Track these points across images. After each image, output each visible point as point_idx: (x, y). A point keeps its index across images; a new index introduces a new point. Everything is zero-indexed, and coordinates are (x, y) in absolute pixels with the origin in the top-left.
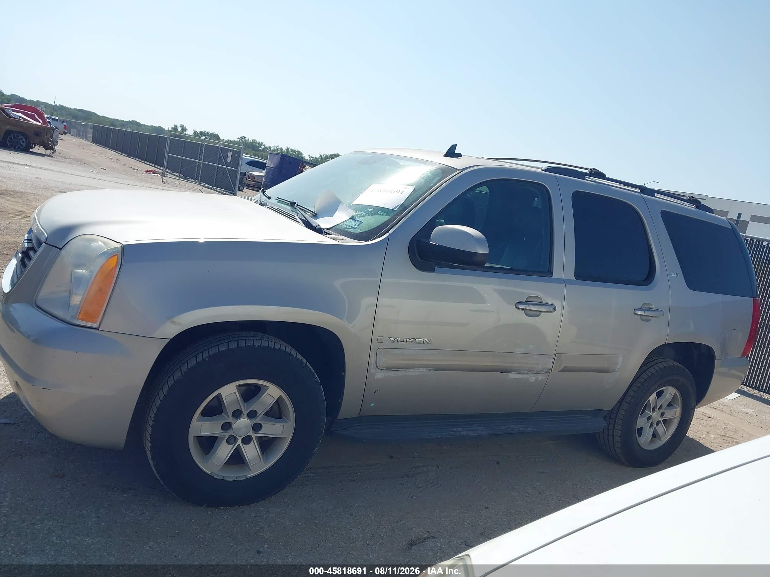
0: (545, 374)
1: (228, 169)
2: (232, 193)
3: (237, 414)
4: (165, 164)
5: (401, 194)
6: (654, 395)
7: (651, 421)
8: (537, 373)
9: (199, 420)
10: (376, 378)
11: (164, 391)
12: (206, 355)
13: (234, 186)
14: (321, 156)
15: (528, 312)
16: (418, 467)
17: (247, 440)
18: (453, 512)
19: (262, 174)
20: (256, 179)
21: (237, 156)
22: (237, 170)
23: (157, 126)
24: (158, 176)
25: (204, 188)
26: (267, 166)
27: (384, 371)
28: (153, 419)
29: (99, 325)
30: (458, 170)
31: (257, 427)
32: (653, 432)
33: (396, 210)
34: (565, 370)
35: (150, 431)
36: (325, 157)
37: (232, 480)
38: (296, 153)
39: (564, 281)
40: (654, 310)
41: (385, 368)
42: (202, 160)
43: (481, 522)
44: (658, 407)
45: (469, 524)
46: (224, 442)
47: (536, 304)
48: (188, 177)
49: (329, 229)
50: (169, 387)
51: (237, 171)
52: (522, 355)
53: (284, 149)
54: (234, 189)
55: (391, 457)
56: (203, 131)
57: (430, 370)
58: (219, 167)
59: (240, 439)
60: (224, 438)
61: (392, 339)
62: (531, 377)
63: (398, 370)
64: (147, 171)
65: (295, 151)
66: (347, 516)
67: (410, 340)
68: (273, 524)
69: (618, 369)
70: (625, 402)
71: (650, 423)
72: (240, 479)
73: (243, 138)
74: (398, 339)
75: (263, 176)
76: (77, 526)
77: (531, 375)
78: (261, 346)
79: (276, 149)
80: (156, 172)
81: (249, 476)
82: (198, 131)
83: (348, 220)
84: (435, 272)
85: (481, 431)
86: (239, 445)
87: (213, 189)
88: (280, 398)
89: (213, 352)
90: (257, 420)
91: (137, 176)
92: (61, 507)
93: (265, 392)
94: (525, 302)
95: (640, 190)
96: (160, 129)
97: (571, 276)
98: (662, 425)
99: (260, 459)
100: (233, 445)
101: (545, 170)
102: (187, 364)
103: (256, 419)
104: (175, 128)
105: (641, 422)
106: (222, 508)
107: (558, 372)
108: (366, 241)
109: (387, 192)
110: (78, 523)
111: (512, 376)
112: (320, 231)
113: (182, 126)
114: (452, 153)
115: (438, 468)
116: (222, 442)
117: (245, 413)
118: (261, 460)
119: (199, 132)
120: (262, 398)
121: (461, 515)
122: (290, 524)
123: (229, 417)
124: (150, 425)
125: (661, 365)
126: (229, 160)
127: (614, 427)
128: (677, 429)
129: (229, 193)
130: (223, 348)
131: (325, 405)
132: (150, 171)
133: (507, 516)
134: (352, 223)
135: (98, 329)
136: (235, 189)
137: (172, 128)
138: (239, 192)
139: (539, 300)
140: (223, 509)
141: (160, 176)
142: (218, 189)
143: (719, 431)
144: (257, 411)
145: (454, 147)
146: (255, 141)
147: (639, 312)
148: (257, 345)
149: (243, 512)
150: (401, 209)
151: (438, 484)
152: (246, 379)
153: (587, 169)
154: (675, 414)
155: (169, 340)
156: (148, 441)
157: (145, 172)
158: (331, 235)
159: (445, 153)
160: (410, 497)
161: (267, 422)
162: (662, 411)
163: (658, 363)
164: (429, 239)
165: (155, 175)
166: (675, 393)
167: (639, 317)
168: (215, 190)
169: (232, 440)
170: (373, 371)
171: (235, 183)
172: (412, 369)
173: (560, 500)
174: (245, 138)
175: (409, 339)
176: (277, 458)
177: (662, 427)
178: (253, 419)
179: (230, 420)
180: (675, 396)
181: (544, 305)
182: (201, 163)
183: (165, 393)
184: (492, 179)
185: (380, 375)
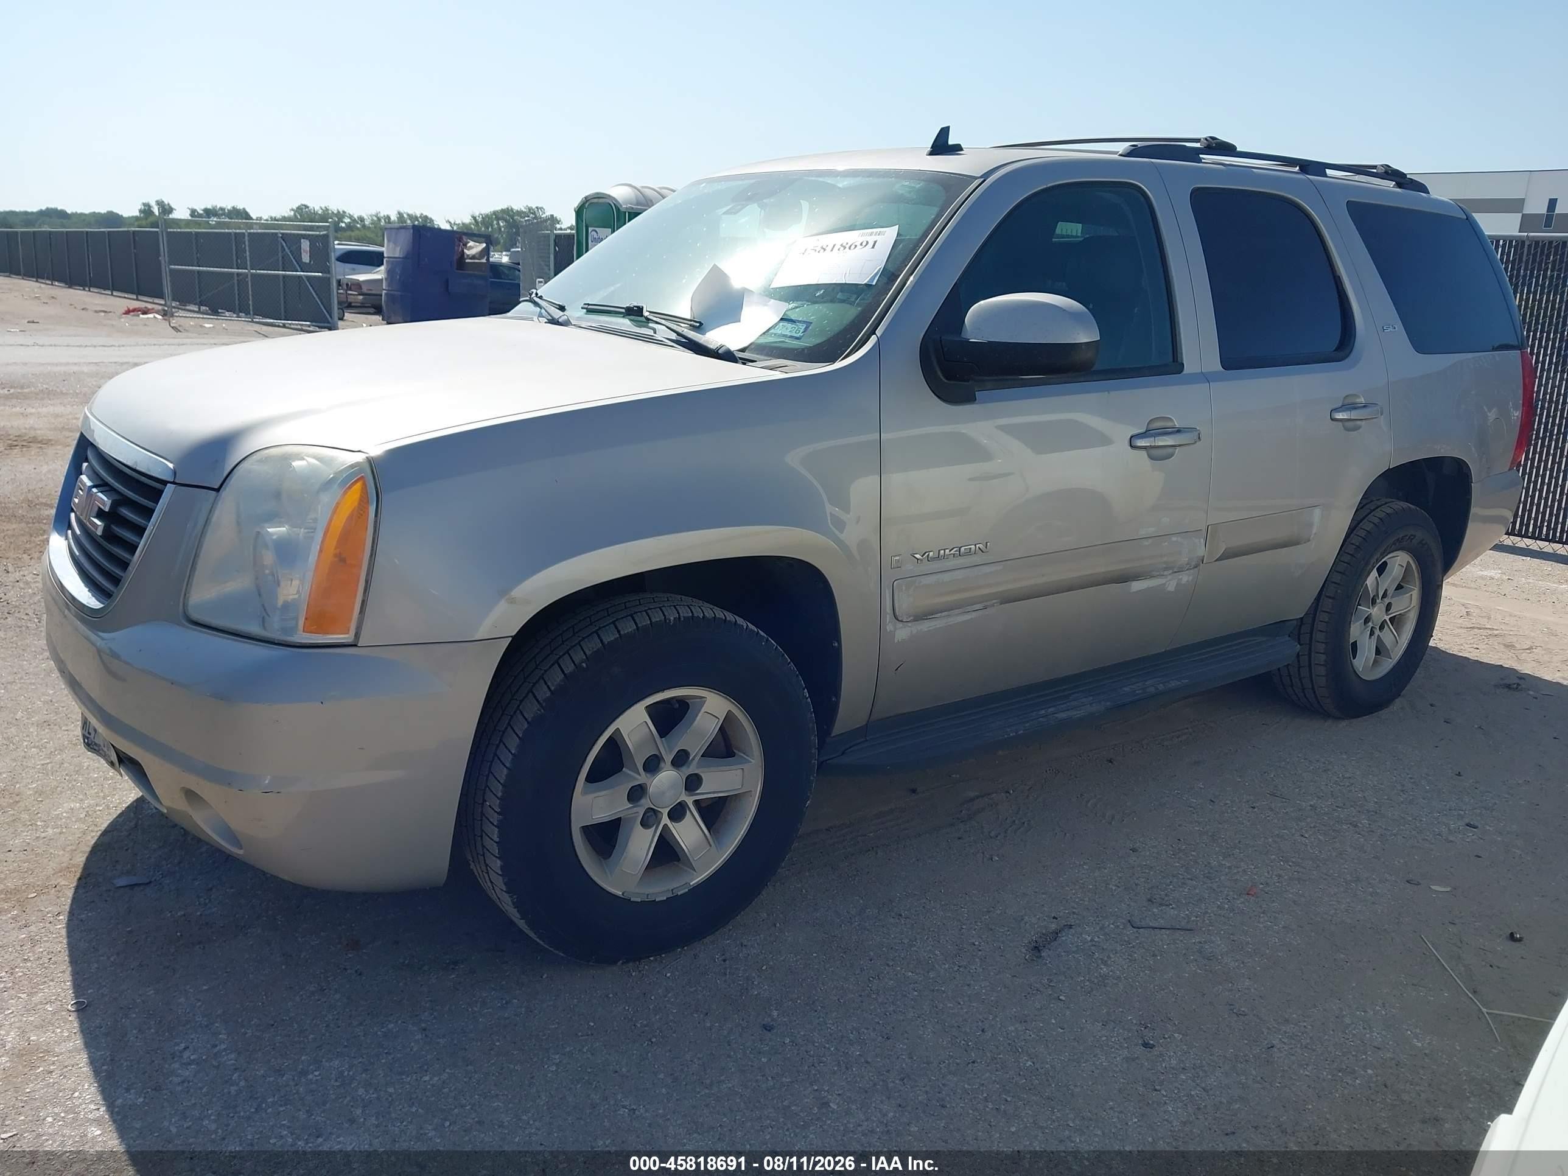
0: (1192, 571)
1: (307, 277)
2: (325, 328)
3: (653, 765)
4: (167, 290)
5: (873, 247)
6: (1374, 573)
7: (1370, 624)
8: (1180, 570)
9: (585, 792)
10: (896, 641)
11: (509, 747)
12: (579, 657)
13: (328, 312)
14: (474, 218)
15: (1154, 452)
16: (972, 800)
17: (677, 813)
18: (1079, 871)
19: (379, 274)
20: (365, 290)
21: (320, 246)
22: (328, 276)
23: (103, 211)
24: (155, 317)
25: (265, 328)
26: (388, 257)
27: (910, 624)
28: (498, 810)
29: (356, 635)
30: (976, 178)
31: (693, 783)
32: (1376, 647)
33: (874, 283)
34: (1227, 555)
35: (496, 836)
36: (482, 218)
37: (665, 898)
38: (420, 220)
39: (1206, 378)
40: (1364, 407)
41: (912, 618)
42: (249, 267)
43: (1137, 879)
44: (1381, 594)
45: (1118, 887)
46: (638, 827)
47: (1165, 432)
48: (220, 311)
49: (743, 350)
50: (519, 738)
51: (329, 278)
52: (1150, 541)
53: (394, 218)
54: (329, 319)
55: (914, 791)
56: (209, 207)
57: (993, 605)
58: (289, 276)
59: (665, 812)
60: (635, 818)
61: (918, 556)
62: (1170, 580)
63: (936, 616)
64: (128, 312)
65: (416, 217)
66: (892, 920)
67: (950, 551)
68: (764, 968)
69: (1315, 534)
70: (1327, 597)
71: (1369, 628)
72: (679, 894)
73: (302, 209)
74: (928, 555)
75: (382, 280)
76: (392, 1056)
77: (1169, 577)
78: (679, 618)
79: (375, 218)
80: (149, 309)
81: (693, 882)
82: (199, 208)
83: (776, 324)
84: (977, 401)
85: (1091, 704)
86: (666, 825)
87: (284, 326)
88: (729, 717)
89: (593, 648)
90: (692, 769)
91: (113, 325)
92: (339, 1027)
93: (700, 711)
94: (1146, 431)
95: (1298, 168)
96: (112, 218)
97: (1213, 362)
98: (1390, 628)
99: (709, 843)
100: (654, 827)
101: (1128, 153)
102: (546, 683)
103: (689, 767)
104: (147, 210)
105: (1356, 631)
106: (652, 959)
107: (1216, 561)
108: (833, 360)
109: (839, 250)
110: (391, 1051)
111: (1137, 586)
112: (728, 356)
113: (160, 204)
114: (942, 146)
115: (1008, 794)
116: (632, 829)
117: (668, 758)
118: (710, 846)
119: (203, 210)
120: (696, 722)
121: (1096, 874)
122: (797, 961)
123: (640, 775)
124: (493, 824)
125: (1379, 513)
126: (306, 258)
127: (1310, 649)
128: (1415, 631)
129: (319, 327)
130: (610, 636)
131: (811, 714)
132: (134, 310)
133: (1177, 857)
134: (787, 329)
135: (356, 646)
136: (331, 317)
137: (140, 211)
138: (340, 323)
139: (1169, 424)
140: (656, 960)
141: (160, 317)
142: (293, 324)
143: (1461, 621)
144: (689, 750)
145: (944, 132)
146: (327, 210)
147: (1340, 416)
148: (672, 618)
149: (695, 956)
150: (885, 280)
151: (1024, 823)
152: (663, 690)
153: (1197, 140)
154: (1409, 603)
155: (510, 639)
156: (494, 856)
157: (124, 314)
158: (756, 361)
159: (929, 149)
160: (985, 859)
161: (712, 769)
162: (1387, 601)
163: (1374, 510)
164: (961, 333)
165: (148, 318)
166: (1408, 562)
167: (1340, 423)
168: (288, 328)
169: (649, 818)
170: (890, 628)
171: (330, 305)
172: (961, 610)
173: (1254, 808)
174: (307, 207)
175: (948, 550)
176: (740, 836)
177: (1390, 632)
178: (684, 769)
179: (642, 778)
180: (1408, 569)
181: (1179, 431)
182: (247, 275)
183: (513, 752)
184: (1045, 187)
185: (902, 633)
